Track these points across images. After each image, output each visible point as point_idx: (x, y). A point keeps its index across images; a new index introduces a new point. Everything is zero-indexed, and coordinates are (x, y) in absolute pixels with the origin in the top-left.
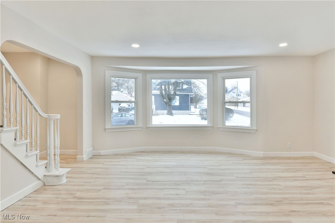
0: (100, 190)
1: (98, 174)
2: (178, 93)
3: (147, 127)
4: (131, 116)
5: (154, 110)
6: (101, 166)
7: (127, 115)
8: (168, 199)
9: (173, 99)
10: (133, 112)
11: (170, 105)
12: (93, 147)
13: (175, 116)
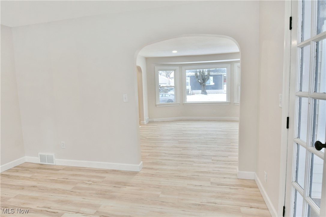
0: (158, 136)
1: (155, 130)
2: (211, 73)
3: (183, 104)
4: (170, 96)
5: (190, 90)
6: (156, 127)
7: (166, 95)
8: (194, 140)
9: (207, 80)
10: (172, 92)
11: (204, 86)
12: (149, 116)
13: (208, 95)
